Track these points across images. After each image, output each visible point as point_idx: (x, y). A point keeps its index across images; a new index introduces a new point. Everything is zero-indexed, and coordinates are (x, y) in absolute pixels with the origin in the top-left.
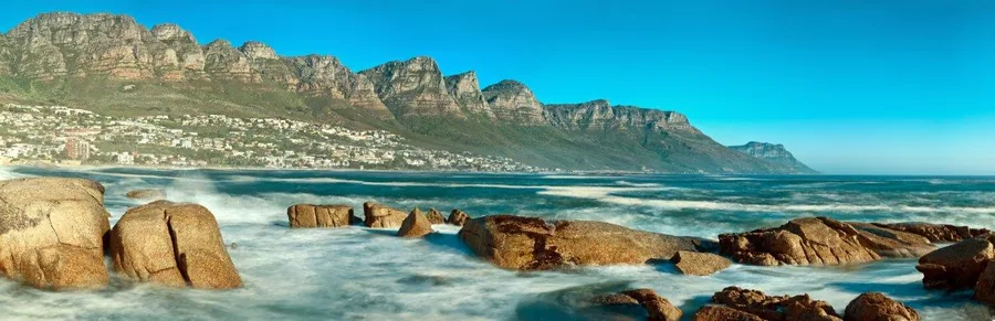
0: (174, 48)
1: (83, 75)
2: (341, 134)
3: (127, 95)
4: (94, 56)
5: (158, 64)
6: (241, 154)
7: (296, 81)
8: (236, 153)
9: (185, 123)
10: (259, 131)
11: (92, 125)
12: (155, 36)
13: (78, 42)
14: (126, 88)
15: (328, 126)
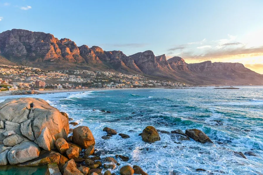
0: (69, 47)
1: (34, 55)
2: (125, 76)
3: (52, 63)
4: (38, 48)
5: (63, 52)
6: (96, 84)
7: (109, 60)
8: (95, 84)
9: (75, 73)
10: (100, 76)
11: (41, 74)
12: (62, 42)
13: (31, 42)
14: (51, 60)
15: (121, 74)
